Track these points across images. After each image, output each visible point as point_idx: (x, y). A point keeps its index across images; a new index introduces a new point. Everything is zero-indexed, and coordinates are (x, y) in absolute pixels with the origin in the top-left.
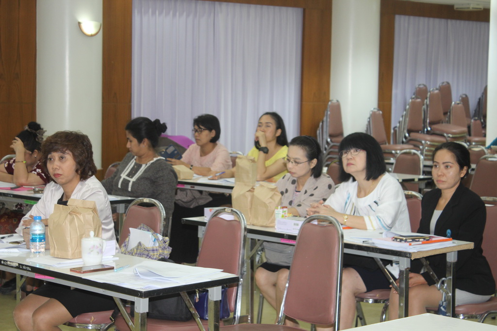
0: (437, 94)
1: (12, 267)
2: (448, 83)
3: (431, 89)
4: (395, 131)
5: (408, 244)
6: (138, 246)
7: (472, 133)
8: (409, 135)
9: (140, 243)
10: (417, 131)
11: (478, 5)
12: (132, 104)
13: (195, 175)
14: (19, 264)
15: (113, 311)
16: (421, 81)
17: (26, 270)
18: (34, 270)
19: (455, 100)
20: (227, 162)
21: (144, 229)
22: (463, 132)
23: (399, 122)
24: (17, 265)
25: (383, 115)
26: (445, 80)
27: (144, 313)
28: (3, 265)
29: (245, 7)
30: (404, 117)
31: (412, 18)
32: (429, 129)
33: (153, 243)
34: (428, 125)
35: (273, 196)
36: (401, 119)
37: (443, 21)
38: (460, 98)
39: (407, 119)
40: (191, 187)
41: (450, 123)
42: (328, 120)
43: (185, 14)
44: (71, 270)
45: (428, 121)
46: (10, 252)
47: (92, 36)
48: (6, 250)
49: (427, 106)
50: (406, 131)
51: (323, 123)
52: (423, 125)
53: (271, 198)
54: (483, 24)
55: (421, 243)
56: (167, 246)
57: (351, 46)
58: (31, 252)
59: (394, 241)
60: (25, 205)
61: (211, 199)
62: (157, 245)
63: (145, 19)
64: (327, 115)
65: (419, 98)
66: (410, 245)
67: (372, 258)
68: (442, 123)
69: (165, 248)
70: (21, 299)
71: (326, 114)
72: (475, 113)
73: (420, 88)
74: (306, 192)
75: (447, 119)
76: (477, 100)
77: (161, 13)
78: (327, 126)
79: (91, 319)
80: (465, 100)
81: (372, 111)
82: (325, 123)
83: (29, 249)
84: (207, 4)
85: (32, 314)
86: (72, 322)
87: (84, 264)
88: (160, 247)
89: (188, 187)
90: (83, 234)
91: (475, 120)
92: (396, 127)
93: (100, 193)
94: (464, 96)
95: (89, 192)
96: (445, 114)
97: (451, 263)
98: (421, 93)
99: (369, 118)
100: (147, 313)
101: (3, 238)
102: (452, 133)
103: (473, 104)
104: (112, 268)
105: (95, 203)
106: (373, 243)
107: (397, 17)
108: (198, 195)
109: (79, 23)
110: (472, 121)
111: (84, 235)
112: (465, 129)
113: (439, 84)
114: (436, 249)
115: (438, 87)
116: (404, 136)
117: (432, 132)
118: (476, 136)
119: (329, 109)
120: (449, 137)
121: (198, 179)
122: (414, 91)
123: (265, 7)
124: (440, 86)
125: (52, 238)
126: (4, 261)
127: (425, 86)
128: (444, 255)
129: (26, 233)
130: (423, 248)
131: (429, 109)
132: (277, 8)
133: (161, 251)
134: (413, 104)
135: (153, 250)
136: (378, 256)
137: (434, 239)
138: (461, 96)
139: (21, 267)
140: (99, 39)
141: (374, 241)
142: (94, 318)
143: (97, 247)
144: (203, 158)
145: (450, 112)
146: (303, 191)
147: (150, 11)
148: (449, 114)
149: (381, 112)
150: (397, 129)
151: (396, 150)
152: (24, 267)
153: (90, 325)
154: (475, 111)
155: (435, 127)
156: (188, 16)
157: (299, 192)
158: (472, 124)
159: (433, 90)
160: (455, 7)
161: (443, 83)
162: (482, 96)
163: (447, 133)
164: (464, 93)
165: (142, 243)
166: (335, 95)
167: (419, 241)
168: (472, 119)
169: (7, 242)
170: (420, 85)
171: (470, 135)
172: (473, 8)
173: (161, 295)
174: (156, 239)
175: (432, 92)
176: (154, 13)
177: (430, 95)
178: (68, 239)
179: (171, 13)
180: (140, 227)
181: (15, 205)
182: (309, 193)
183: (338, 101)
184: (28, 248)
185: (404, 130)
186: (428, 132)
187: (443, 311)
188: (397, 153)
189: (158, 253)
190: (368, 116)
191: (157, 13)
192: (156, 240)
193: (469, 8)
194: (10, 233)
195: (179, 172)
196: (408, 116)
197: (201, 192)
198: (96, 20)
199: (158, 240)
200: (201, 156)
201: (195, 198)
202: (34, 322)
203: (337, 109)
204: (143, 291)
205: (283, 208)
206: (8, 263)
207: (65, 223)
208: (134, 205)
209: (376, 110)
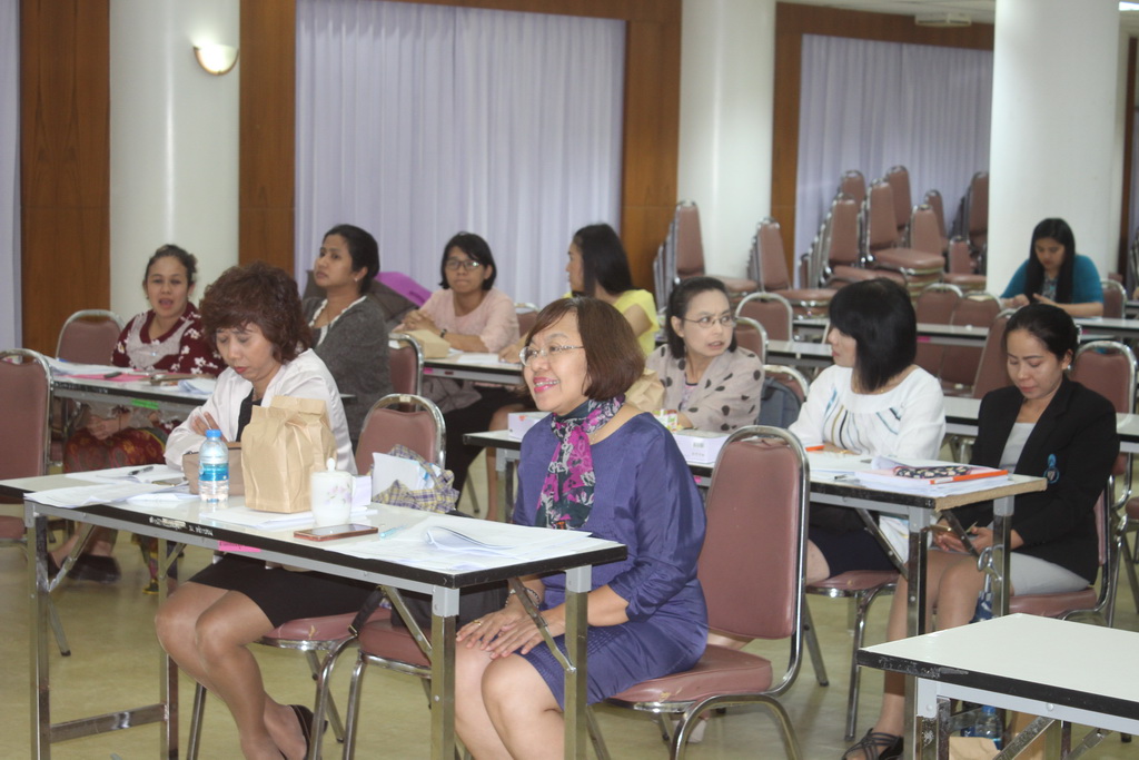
0: (885, 190)
1: (173, 529)
2: (904, 169)
3: (875, 181)
4: (805, 264)
5: (928, 481)
6: (393, 488)
7: (952, 267)
8: (832, 271)
9: (397, 483)
10: (847, 263)
11: (962, 15)
12: (296, 209)
13: (451, 350)
14: (188, 524)
15: (356, 614)
16: (851, 164)
17: (203, 535)
18: (221, 534)
19: (917, 201)
20: (511, 322)
21: (402, 455)
22: (936, 266)
23: (813, 245)
24: (183, 525)
25: (781, 230)
26: (898, 163)
27: (451, 617)
28: (153, 525)
29: (514, 17)
30: (822, 236)
31: (834, 40)
32: (870, 258)
33: (424, 482)
34: (868, 251)
35: (648, 389)
36: (816, 240)
37: (893, 47)
38: (927, 199)
39: (829, 240)
40: (447, 373)
41: (909, 246)
42: (676, 241)
43: (397, 32)
44: (296, 535)
45: (868, 243)
46: (161, 501)
47: (220, 74)
48: (153, 497)
49: (866, 212)
50: (825, 263)
51: (665, 246)
52: (858, 251)
53: (645, 393)
54: (984, 54)
55: (951, 479)
56: (450, 487)
57: (718, 94)
58: (200, 499)
59: (898, 474)
60: (131, 409)
61: (478, 397)
62: (432, 485)
63: (320, 41)
64: (673, 232)
65: (850, 198)
66: (932, 483)
67: (852, 510)
68: (895, 246)
69: (447, 491)
70: (169, 594)
71: (671, 228)
72: (954, 228)
73: (850, 179)
74: (709, 384)
75: (903, 239)
76: (958, 202)
77: (350, 29)
78: (673, 254)
79: (310, 630)
80: (935, 201)
81: (761, 224)
82: (669, 248)
83: (197, 494)
84: (440, 12)
85: (194, 620)
86: (272, 636)
87: (316, 523)
88: (436, 488)
89: (440, 373)
90: (310, 465)
91: (957, 241)
92: (806, 255)
93: (320, 382)
94: (933, 194)
95: (297, 379)
96: (900, 228)
97: (1002, 518)
98: (852, 188)
99: (756, 238)
100: (457, 617)
101: (135, 473)
102: (917, 267)
103: (950, 208)
104: (374, 531)
105: (325, 404)
106: (858, 481)
107: (806, 39)
108: (453, 389)
109: (196, 50)
110: (952, 242)
111: (312, 467)
112: (940, 259)
113: (886, 170)
114: (979, 492)
115: (884, 175)
116: (821, 273)
117: (876, 264)
118: (960, 271)
119: (677, 220)
120: (909, 274)
121: (457, 357)
122: (838, 183)
123: (552, 18)
124: (887, 175)
125: (250, 474)
126: (155, 517)
127: (859, 174)
128: (988, 504)
129: (190, 463)
130: (956, 490)
131: (869, 219)
132: (575, 20)
133: (439, 498)
134: (840, 212)
135: (425, 497)
136: (864, 505)
137: (973, 472)
138: (927, 195)
139: (191, 530)
140: (234, 80)
141: (858, 476)
142: (316, 630)
143: (343, 490)
144: (463, 319)
145: (909, 226)
146: (703, 382)
147: (331, 25)
148: (907, 229)
149: (777, 226)
150: (809, 259)
151: (808, 300)
152: (198, 530)
153: (304, 642)
154: (954, 223)
155: (882, 254)
156: (403, 35)
157: (695, 384)
158: (951, 250)
159: (878, 182)
160: (918, 19)
161: (894, 168)
162: (968, 195)
163: (907, 267)
164: (933, 188)
165: (401, 482)
166: (686, 193)
167: (947, 476)
168: (950, 238)
169: (147, 482)
170: (849, 172)
171: (947, 269)
172: (952, 22)
173: (486, 581)
174: (429, 475)
175: (875, 187)
176: (337, 29)
177: (872, 192)
178: (284, 475)
179: (371, 29)
180: (393, 450)
181: (110, 408)
182: (715, 384)
183: (694, 204)
184: (195, 492)
185: (822, 258)
186: (868, 265)
187: (987, 612)
188: (809, 306)
189: (435, 502)
190: (753, 232)
191: (344, 28)
192: (429, 477)
193: (944, 21)
194: (148, 464)
195: (421, 343)
196: (831, 232)
197: (460, 382)
198: (227, 43)
199: (433, 475)
200: (457, 314)
201: (448, 394)
202: (200, 638)
203: (693, 218)
204: (454, 574)
205: (669, 412)
206: (165, 521)
207: (278, 443)
208: (381, 407)
209: (767, 222)
